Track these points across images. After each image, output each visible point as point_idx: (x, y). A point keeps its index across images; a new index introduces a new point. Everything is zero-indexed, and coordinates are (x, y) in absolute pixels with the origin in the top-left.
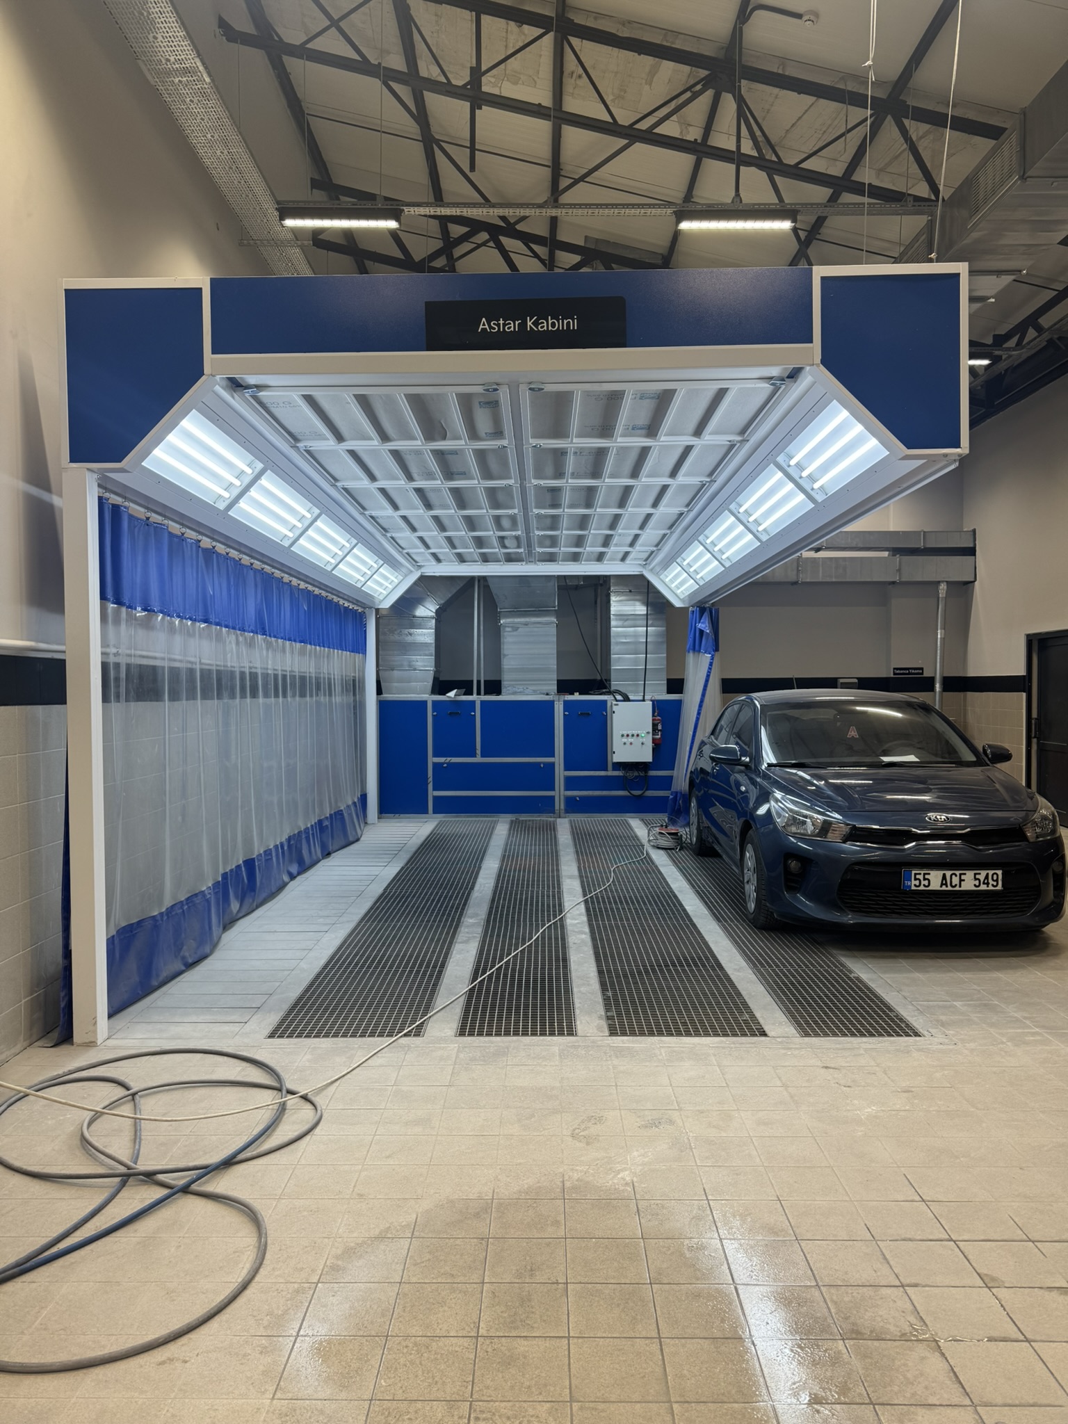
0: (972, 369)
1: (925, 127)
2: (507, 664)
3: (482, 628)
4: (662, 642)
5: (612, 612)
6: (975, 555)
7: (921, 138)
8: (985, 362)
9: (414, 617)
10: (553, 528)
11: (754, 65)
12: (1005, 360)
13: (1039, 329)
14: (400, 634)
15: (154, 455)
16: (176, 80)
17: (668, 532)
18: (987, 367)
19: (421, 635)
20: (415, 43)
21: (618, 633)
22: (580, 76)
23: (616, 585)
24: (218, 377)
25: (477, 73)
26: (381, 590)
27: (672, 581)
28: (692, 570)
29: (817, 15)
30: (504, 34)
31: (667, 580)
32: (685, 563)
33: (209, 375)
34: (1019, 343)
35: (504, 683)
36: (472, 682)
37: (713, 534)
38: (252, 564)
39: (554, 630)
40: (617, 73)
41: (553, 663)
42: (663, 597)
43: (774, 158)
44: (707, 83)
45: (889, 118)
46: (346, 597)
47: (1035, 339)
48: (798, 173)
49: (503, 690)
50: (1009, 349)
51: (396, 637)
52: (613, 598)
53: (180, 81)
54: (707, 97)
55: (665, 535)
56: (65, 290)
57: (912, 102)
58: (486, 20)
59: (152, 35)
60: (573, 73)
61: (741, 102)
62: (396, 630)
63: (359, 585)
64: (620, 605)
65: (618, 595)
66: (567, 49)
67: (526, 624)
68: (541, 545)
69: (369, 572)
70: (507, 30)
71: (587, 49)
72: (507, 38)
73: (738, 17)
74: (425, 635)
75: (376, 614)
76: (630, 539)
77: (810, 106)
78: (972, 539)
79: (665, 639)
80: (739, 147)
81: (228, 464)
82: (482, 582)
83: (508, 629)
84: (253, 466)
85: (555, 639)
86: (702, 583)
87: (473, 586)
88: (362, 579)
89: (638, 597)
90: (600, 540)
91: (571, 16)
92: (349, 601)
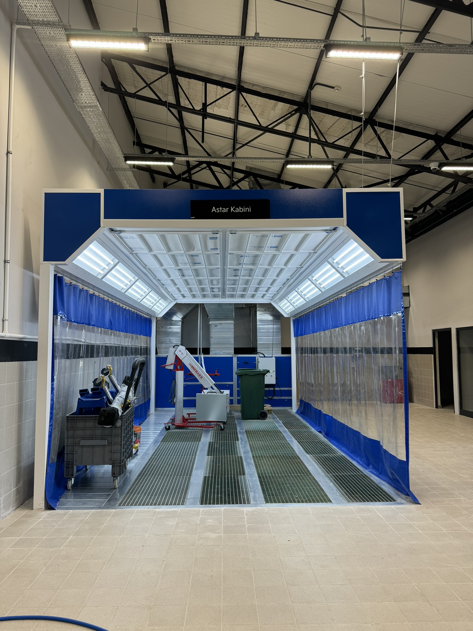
0: (405, 221)
1: (383, 129)
2: (212, 341)
3: (201, 325)
4: (279, 332)
5: (258, 319)
6: (409, 296)
7: (382, 133)
8: (410, 219)
9: (172, 320)
10: (234, 284)
11: (315, 105)
12: (418, 218)
13: (431, 206)
14: (166, 328)
15: (78, 259)
16: (88, 110)
17: (282, 286)
18: (411, 221)
19: (175, 328)
20: (179, 92)
21: (260, 327)
22: (246, 106)
23: (259, 307)
24: (106, 228)
25: (205, 105)
26: (159, 309)
27: (283, 306)
28: (292, 302)
29: (340, 87)
30: (216, 90)
31: (281, 306)
32: (289, 299)
33: (102, 227)
34: (424, 211)
35: (211, 349)
36: (197, 348)
37: (301, 288)
38: (108, 300)
39: (232, 326)
40: (260, 105)
41: (232, 341)
42: (279, 313)
43: (324, 140)
44: (296, 111)
45: (369, 125)
46: (144, 313)
47: (430, 210)
48: (333, 146)
49: (211, 353)
50: (419, 214)
51: (164, 329)
52: (258, 313)
53: (90, 110)
54: (296, 116)
55: (281, 288)
56: (45, 193)
57: (378, 120)
58: (208, 85)
59: (80, 94)
60: (243, 105)
61: (311, 119)
62: (164, 326)
63: (150, 308)
64: (262, 316)
65: (260, 312)
66: (241, 96)
67: (221, 324)
68: (229, 291)
69: (155, 302)
70: (217, 89)
71: (249, 97)
72: (217, 92)
73: (309, 88)
74: (177, 329)
75: (156, 319)
76: (266, 289)
77: (338, 120)
78: (408, 290)
79: (280, 331)
80: (310, 136)
81: (103, 260)
82: (201, 305)
83: (213, 326)
84: (114, 261)
85: (233, 330)
86: (296, 307)
87: (198, 307)
88: (152, 305)
89: (268, 313)
90: (254, 289)
91: (242, 84)
92: (145, 314)
